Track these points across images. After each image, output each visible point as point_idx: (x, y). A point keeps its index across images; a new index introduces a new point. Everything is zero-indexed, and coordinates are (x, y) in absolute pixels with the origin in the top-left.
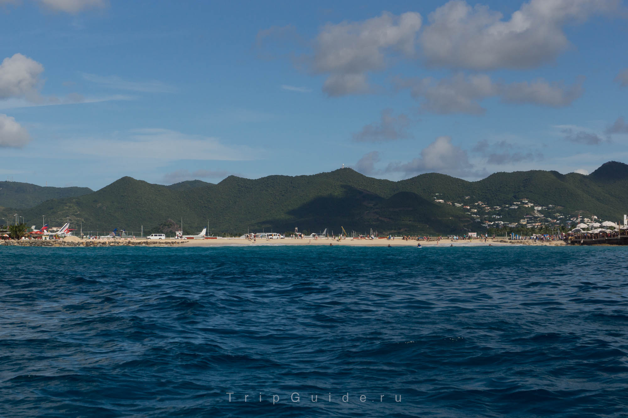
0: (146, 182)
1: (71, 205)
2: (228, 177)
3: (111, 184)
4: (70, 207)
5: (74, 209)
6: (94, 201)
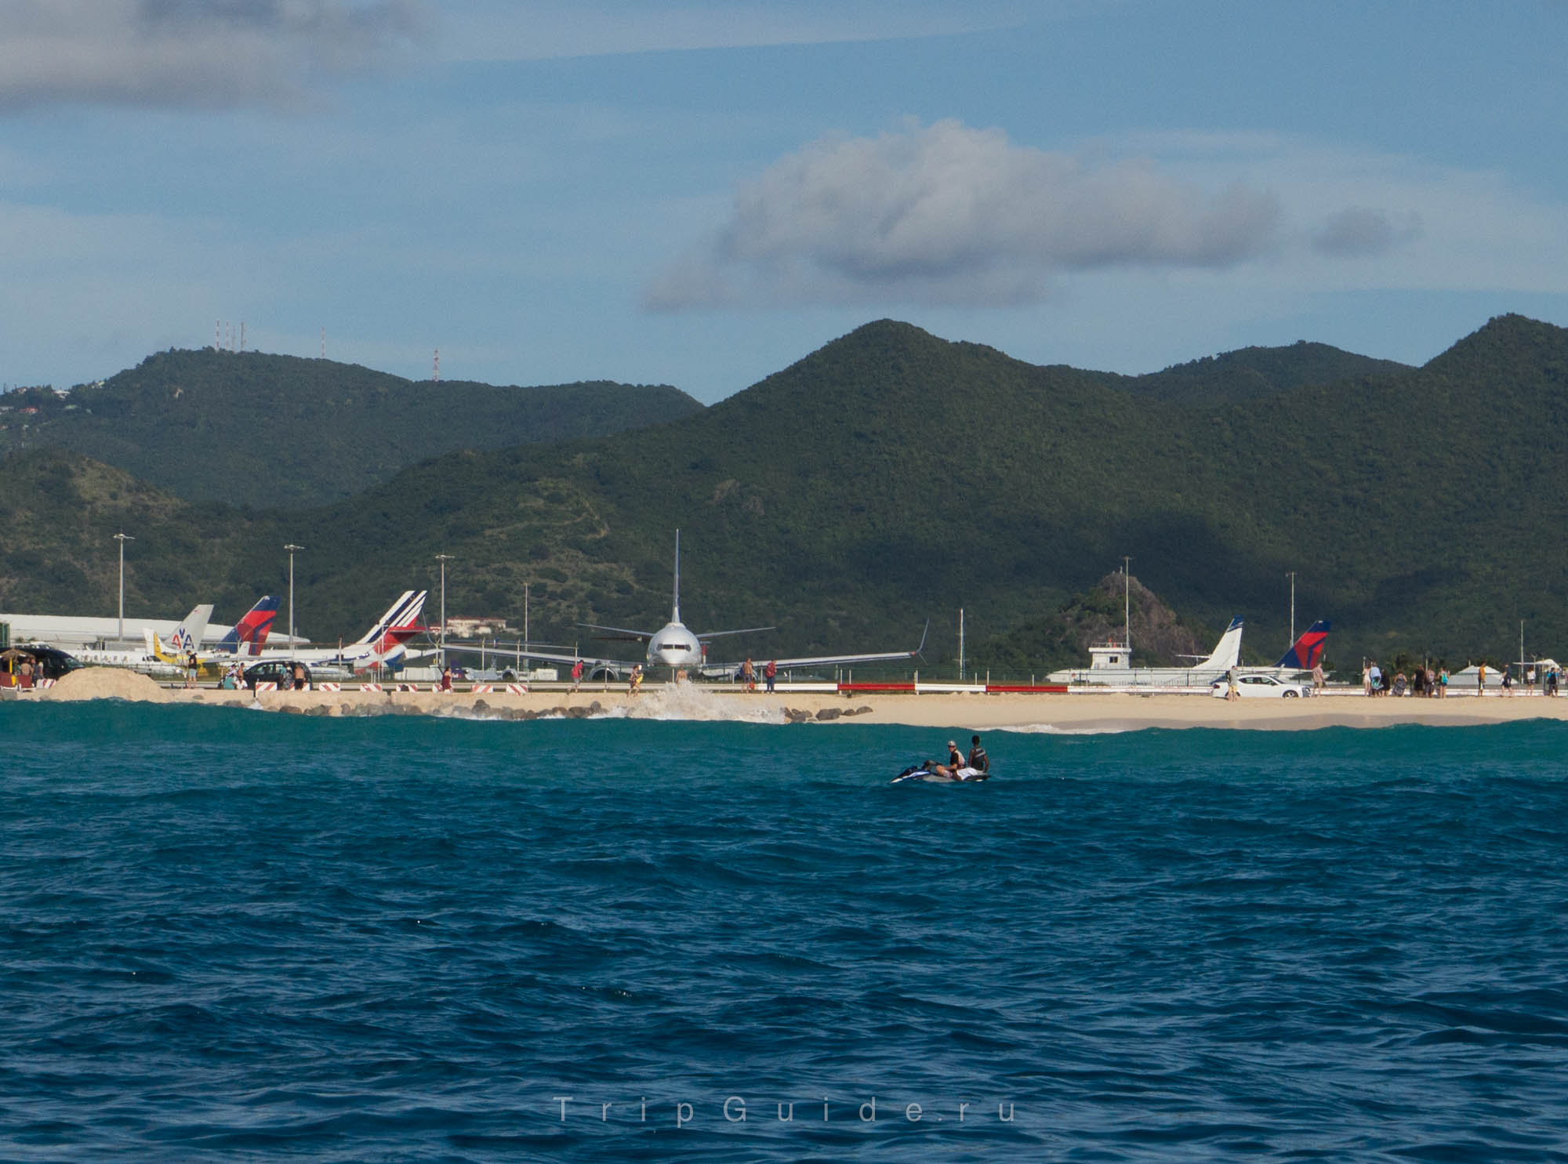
0: (1002, 355)
1: (564, 486)
3: (797, 368)
4: (555, 498)
5: (578, 513)
6: (695, 466)
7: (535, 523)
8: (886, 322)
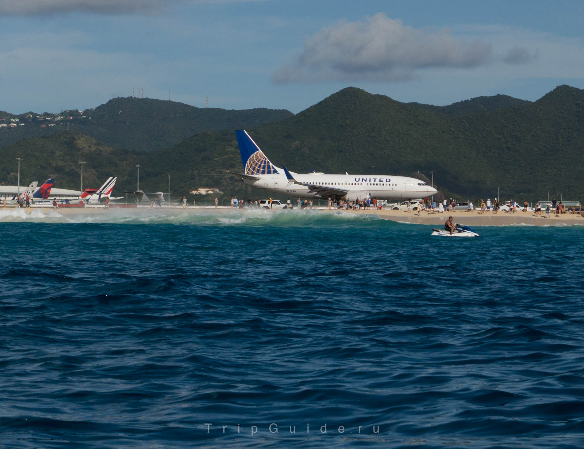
0: (390, 99)
2: (556, 89)
3: (320, 103)
6: (286, 137)
7: (231, 156)
8: (351, 88)
